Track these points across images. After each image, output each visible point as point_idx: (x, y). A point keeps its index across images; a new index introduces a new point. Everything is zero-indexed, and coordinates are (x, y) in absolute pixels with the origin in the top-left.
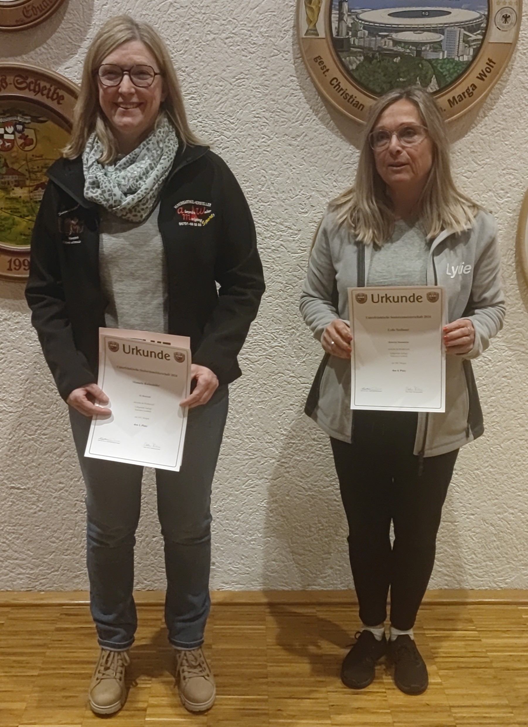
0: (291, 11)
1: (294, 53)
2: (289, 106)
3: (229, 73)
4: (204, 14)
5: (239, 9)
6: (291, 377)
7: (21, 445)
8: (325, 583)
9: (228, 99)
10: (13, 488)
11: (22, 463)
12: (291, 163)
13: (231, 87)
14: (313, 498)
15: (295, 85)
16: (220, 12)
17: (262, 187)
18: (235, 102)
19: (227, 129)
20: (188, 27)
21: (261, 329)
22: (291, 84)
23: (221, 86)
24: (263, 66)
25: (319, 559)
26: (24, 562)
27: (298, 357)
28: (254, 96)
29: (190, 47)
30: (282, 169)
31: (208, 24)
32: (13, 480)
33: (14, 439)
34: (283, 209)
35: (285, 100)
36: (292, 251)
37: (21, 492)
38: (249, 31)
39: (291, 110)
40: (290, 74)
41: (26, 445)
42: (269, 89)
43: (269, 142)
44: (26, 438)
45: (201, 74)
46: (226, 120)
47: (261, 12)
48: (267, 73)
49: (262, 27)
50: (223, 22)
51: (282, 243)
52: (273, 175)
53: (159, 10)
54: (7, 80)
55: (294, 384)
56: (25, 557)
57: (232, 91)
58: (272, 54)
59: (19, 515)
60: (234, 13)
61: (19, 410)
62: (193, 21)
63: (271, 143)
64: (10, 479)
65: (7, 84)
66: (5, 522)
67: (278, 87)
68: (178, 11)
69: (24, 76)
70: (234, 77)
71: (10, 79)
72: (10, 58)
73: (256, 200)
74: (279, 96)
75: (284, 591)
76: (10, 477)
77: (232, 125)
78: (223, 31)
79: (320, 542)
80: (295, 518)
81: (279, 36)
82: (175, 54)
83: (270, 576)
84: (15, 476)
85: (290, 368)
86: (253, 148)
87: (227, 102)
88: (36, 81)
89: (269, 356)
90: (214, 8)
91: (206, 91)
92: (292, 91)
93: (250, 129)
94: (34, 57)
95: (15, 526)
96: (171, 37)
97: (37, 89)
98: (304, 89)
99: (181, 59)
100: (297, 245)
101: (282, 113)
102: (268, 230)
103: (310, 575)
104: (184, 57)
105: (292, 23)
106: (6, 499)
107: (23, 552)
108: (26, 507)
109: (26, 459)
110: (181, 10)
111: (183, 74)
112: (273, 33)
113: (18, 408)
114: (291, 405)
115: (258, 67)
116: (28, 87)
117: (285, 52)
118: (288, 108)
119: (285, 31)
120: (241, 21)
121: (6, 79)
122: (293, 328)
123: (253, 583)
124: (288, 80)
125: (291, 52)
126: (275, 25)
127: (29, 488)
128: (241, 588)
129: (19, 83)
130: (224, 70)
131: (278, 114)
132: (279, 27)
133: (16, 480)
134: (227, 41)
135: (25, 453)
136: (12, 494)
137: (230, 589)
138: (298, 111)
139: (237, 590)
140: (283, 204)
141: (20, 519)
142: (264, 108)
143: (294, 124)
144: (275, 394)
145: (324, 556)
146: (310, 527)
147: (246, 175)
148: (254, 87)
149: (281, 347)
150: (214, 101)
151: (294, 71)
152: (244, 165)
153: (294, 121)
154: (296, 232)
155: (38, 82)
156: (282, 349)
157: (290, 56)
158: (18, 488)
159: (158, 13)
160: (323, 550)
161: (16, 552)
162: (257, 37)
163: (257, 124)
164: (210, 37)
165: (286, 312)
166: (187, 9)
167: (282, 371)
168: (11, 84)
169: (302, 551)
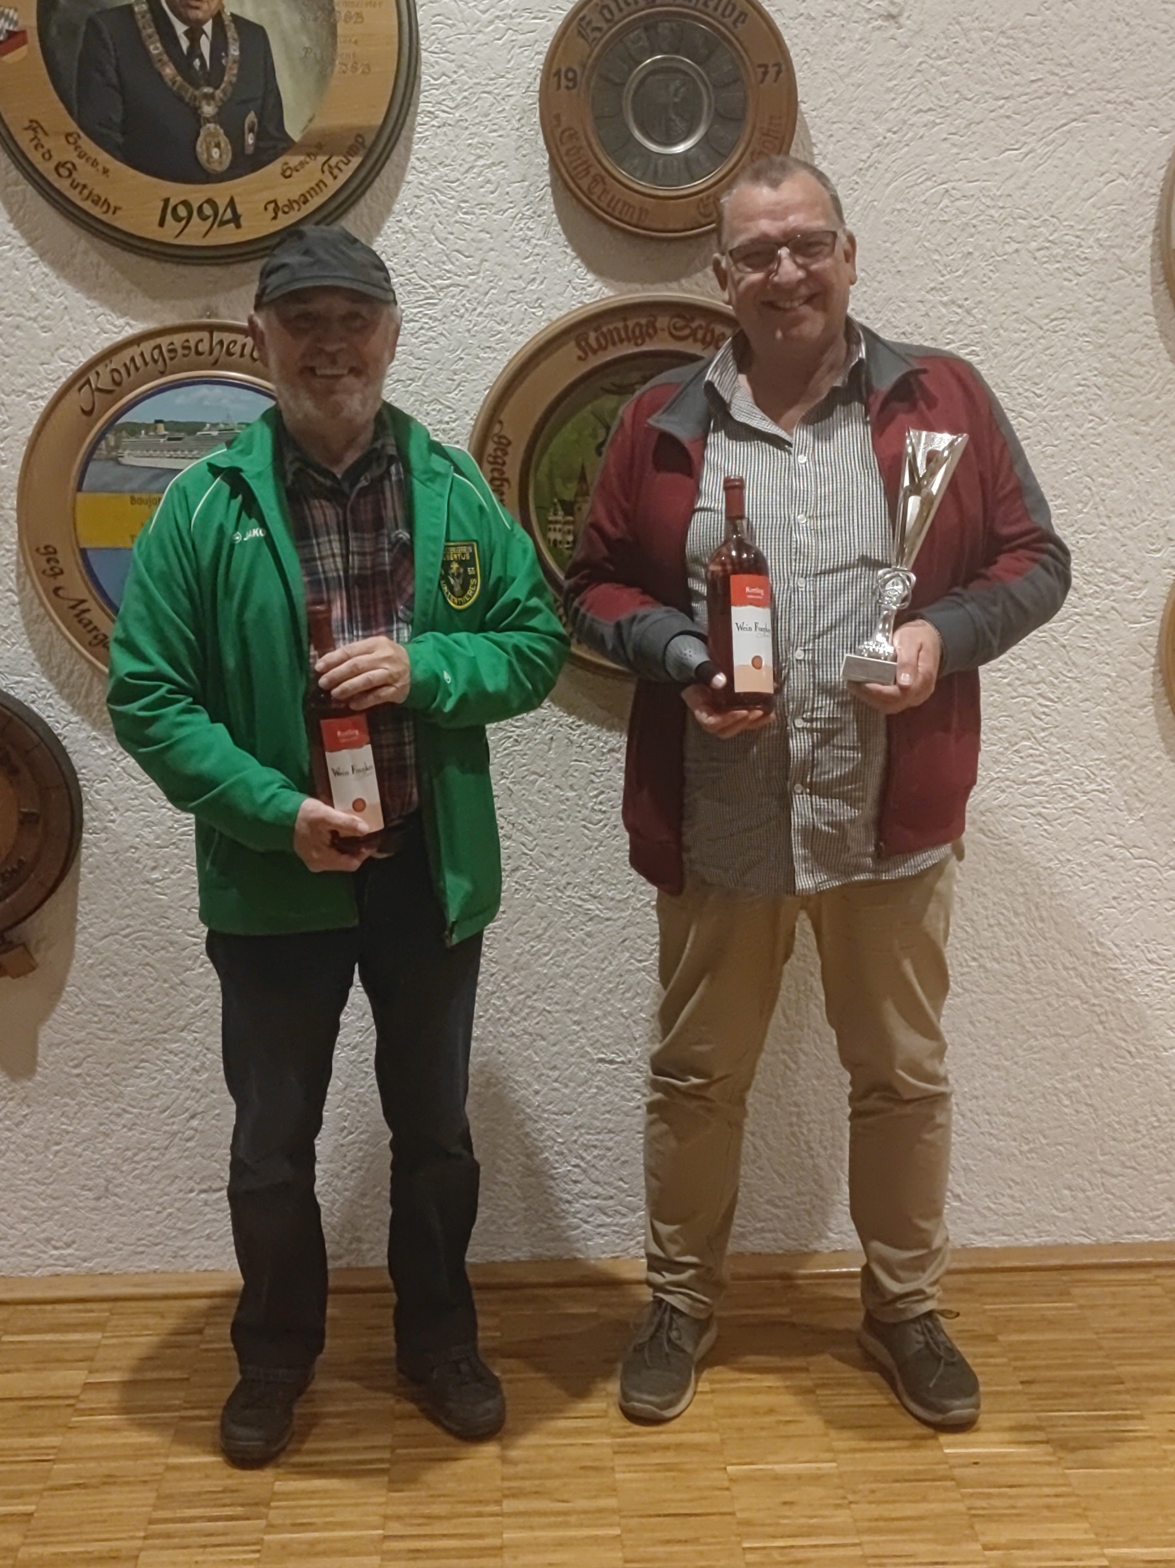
0: (1151, 204)
1: (1153, 274)
2: (1138, 367)
3: (1040, 308)
4: (1002, 208)
5: (1063, 201)
6: (1117, 846)
7: (622, 980)
8: (1157, 1228)
9: (1033, 354)
10: (601, 1060)
11: (622, 1015)
12: (1136, 464)
13: (1041, 333)
14: (1143, 1070)
15: (1153, 329)
16: (1030, 206)
17: (1084, 507)
18: (1046, 358)
19: (1031, 407)
20: (973, 230)
21: (1068, 759)
22: (1145, 327)
23: (1024, 331)
24: (1098, 297)
25: (1148, 1183)
26: (611, 1202)
27: (1130, 811)
28: (1080, 349)
29: (974, 264)
30: (1121, 476)
31: (1008, 225)
32: (604, 1046)
33: (611, 968)
34: (1118, 544)
35: (1132, 356)
36: (1131, 619)
37: (616, 1069)
38: (1077, 237)
39: (1141, 373)
40: (1145, 310)
41: (631, 979)
42: (1107, 337)
43: (1101, 429)
44: (631, 967)
45: (989, 311)
46: (1027, 390)
47: (1099, 205)
48: (1105, 308)
49: (1100, 230)
50: (1035, 222)
51: (1114, 604)
52: (1103, 485)
53: (924, 202)
54: (658, 325)
55: (1121, 860)
56: (613, 1192)
57: (1042, 341)
58: (1115, 276)
59: (609, 1112)
60: (1054, 206)
61: (623, 914)
62: (982, 221)
63: (1105, 429)
64: (598, 1045)
65: (656, 331)
66: (581, 1126)
67: (1121, 333)
68: (958, 203)
69: (688, 316)
70: (1047, 316)
71: (663, 321)
72: (658, 286)
73: (1072, 529)
74: (1122, 348)
75: (1082, 1245)
76: (598, 1041)
77: (1039, 400)
78: (1034, 238)
79: (1152, 1150)
80: (1110, 1108)
81: (1128, 246)
82: (948, 277)
83: (1058, 1217)
84: (607, 1038)
85: (1116, 831)
86: (1072, 438)
87: (1033, 360)
88: (708, 325)
89: (1079, 810)
90: (1021, 198)
91: (997, 340)
92: (1145, 341)
93: (1070, 405)
94: (701, 283)
95: (599, 1133)
96: (943, 248)
97: (708, 338)
98: (1166, 336)
99: (958, 285)
100: (1140, 607)
101: (1127, 377)
102: (1089, 582)
103: (1132, 1214)
104: (963, 281)
105: (1152, 223)
106: (587, 1082)
107: (610, 1184)
108: (623, 1096)
109: (627, 1006)
110: (964, 202)
111: (959, 311)
112: (1119, 240)
113: (623, 910)
114: (1114, 898)
115: (1090, 299)
116: (693, 334)
117: (1136, 272)
118: (1137, 370)
119: (1139, 236)
120: (1066, 220)
121: (655, 321)
122: (1125, 757)
123: (1026, 1231)
124: (1141, 320)
125: (1148, 272)
126: (1122, 227)
127: (630, 1062)
128: (1004, 1241)
129: (675, 328)
130: (1031, 305)
131: (1119, 379)
132: (1130, 230)
133: (608, 1045)
134: (1038, 254)
135: (628, 995)
136: (598, 1072)
137: (986, 1245)
138: (1154, 375)
139: (997, 1246)
140: (1118, 535)
141: (610, 1120)
142: (1096, 369)
143: (1144, 398)
144: (1087, 879)
145: (1157, 1177)
146: (1136, 1122)
147: (1057, 485)
148: (1082, 332)
149: (1103, 792)
150: (1009, 358)
151: (1151, 306)
152: (1054, 468)
153: (1145, 391)
154: (1140, 585)
155: (713, 326)
156: (1103, 796)
157: (1145, 280)
158: (612, 1062)
159: (923, 206)
160: (1156, 1167)
161: (597, 1183)
162: (1091, 247)
163: (1082, 398)
164: (1009, 248)
165: (1113, 728)
166: (971, 202)
167: (1101, 837)
168: (663, 330)
169: (1117, 1170)
